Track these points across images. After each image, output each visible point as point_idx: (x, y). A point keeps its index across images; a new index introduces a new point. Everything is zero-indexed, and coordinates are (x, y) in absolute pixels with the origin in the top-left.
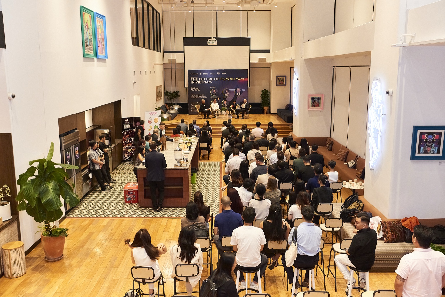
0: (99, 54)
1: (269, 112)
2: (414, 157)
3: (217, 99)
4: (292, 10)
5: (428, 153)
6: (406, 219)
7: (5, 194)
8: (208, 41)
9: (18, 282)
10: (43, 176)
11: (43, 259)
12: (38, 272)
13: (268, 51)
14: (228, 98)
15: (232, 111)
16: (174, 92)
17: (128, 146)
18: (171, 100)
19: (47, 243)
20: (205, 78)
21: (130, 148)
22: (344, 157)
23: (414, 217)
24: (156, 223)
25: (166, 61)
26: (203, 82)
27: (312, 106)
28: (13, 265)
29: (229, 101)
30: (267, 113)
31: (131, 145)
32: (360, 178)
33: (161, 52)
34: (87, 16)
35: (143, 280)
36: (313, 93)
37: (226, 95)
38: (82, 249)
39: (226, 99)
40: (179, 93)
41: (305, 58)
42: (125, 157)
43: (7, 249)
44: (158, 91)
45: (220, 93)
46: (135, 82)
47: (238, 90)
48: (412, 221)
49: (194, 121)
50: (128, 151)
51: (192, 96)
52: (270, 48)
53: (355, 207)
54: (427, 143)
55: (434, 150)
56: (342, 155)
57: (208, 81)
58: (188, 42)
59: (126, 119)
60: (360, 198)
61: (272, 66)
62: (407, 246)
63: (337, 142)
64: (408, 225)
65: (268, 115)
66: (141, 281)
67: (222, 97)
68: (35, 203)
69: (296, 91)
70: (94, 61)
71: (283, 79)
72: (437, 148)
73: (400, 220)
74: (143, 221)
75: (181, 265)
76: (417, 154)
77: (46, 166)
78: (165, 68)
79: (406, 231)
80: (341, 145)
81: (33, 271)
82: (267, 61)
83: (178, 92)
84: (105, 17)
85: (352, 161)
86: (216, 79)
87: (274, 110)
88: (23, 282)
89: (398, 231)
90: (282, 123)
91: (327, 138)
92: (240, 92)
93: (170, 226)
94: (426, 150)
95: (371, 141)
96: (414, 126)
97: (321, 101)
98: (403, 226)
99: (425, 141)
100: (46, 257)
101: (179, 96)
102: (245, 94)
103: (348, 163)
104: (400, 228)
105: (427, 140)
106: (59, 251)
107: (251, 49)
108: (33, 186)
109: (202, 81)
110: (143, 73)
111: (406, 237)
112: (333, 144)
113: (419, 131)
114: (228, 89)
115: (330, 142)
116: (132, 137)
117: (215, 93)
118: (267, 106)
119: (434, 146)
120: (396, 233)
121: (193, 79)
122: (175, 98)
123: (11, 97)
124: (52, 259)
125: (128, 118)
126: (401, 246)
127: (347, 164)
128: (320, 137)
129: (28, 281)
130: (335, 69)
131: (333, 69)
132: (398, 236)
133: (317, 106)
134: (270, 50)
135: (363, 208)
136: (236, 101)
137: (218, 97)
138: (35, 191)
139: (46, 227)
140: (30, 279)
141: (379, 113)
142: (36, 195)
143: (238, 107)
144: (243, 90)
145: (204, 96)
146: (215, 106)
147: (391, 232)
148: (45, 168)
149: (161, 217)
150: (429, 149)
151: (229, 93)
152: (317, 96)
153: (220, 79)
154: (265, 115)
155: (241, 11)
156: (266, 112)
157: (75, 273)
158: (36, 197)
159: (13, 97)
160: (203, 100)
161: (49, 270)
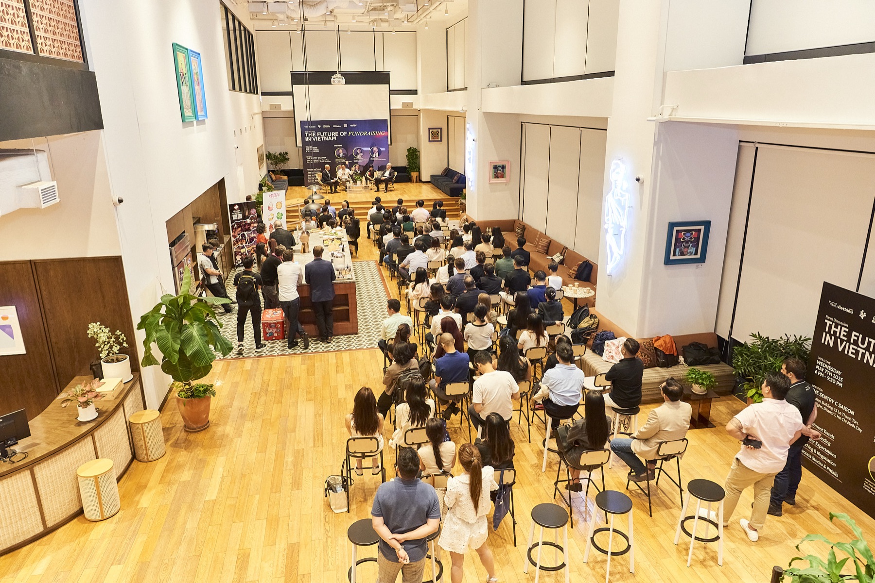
0: (199, 114)
1: (419, 180)
2: (668, 262)
3: (345, 164)
4: (447, 31)
5: (684, 255)
6: (659, 338)
7: (120, 344)
8: (332, 79)
9: (160, 466)
10: (179, 316)
11: (182, 430)
12: (183, 450)
13: (414, 92)
14: (360, 161)
15: (370, 180)
16: (280, 154)
17: (240, 245)
18: (276, 165)
19: (189, 408)
20: (326, 133)
21: (243, 247)
22: (545, 248)
23: (667, 335)
24: (321, 360)
25: (267, 108)
26: (324, 138)
27: (495, 178)
28: (150, 444)
29: (363, 166)
30: (416, 182)
31: (245, 243)
32: (575, 278)
33: (257, 93)
34: (181, 57)
35: (363, 453)
36: (496, 159)
37: (358, 157)
38: (231, 409)
39: (358, 163)
40: (288, 154)
41: (484, 111)
42: (237, 260)
43: (139, 424)
44: (260, 153)
45: (349, 155)
46: (237, 147)
47: (375, 149)
48: (666, 340)
49: (327, 201)
50: (240, 252)
51: (308, 159)
52: (417, 88)
53: (588, 324)
54: (684, 243)
55: (691, 251)
56: (542, 246)
57: (331, 137)
58: (298, 78)
59: (235, 205)
60: (592, 310)
61: (421, 114)
62: (661, 372)
63: (531, 227)
64: (662, 345)
65: (418, 184)
66: (360, 455)
67: (353, 161)
68: (176, 357)
69: (472, 156)
70: (193, 126)
71: (437, 132)
72: (695, 249)
73: (651, 339)
74: (302, 359)
75: (412, 430)
76: (672, 258)
77: (182, 301)
78: (266, 118)
79: (659, 353)
80: (538, 231)
81: (175, 448)
82: (414, 107)
83: (286, 153)
84: (199, 54)
85: (558, 254)
86: (342, 134)
87: (425, 177)
88: (167, 466)
89: (649, 354)
90: (444, 198)
91: (515, 220)
92: (378, 152)
93: (343, 364)
94: (683, 251)
95: (610, 239)
96: (669, 223)
97: (507, 170)
98: (655, 348)
99: (682, 240)
100: (185, 426)
101: (288, 159)
102: (385, 155)
103: (553, 257)
104: (652, 351)
105: (684, 239)
106: (205, 416)
107: (391, 89)
108: (170, 333)
109: (322, 138)
110: (243, 130)
111: (658, 361)
112: (525, 229)
113: (675, 229)
114: (360, 149)
115: (522, 227)
116: (245, 231)
117: (342, 154)
118: (417, 171)
119: (692, 246)
120: (648, 357)
121: (308, 134)
122: (282, 162)
123: (118, 202)
124: (195, 429)
125: (238, 204)
126: (656, 373)
127: (552, 259)
128: (506, 219)
129: (174, 464)
130: (524, 127)
131: (522, 125)
132: (650, 360)
133: (501, 178)
134: (417, 90)
135: (598, 325)
136: (373, 167)
137: (346, 160)
138: (174, 339)
139: (185, 386)
140: (176, 460)
141: (622, 204)
142: (177, 347)
143: (377, 174)
144: (383, 149)
145: (327, 158)
146: (343, 173)
147: (642, 356)
148: (180, 304)
149: (324, 352)
150: (686, 249)
151: (362, 154)
152: (501, 164)
153: (348, 133)
154: (415, 184)
155: (374, 31)
156: (415, 180)
157: (238, 444)
158: (178, 350)
159: (120, 201)
160: (327, 166)
161: (198, 444)
